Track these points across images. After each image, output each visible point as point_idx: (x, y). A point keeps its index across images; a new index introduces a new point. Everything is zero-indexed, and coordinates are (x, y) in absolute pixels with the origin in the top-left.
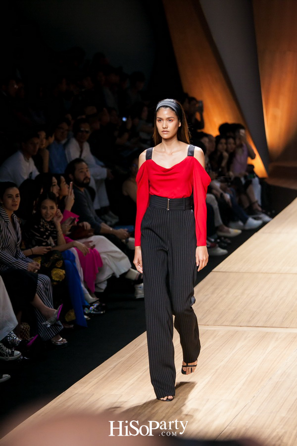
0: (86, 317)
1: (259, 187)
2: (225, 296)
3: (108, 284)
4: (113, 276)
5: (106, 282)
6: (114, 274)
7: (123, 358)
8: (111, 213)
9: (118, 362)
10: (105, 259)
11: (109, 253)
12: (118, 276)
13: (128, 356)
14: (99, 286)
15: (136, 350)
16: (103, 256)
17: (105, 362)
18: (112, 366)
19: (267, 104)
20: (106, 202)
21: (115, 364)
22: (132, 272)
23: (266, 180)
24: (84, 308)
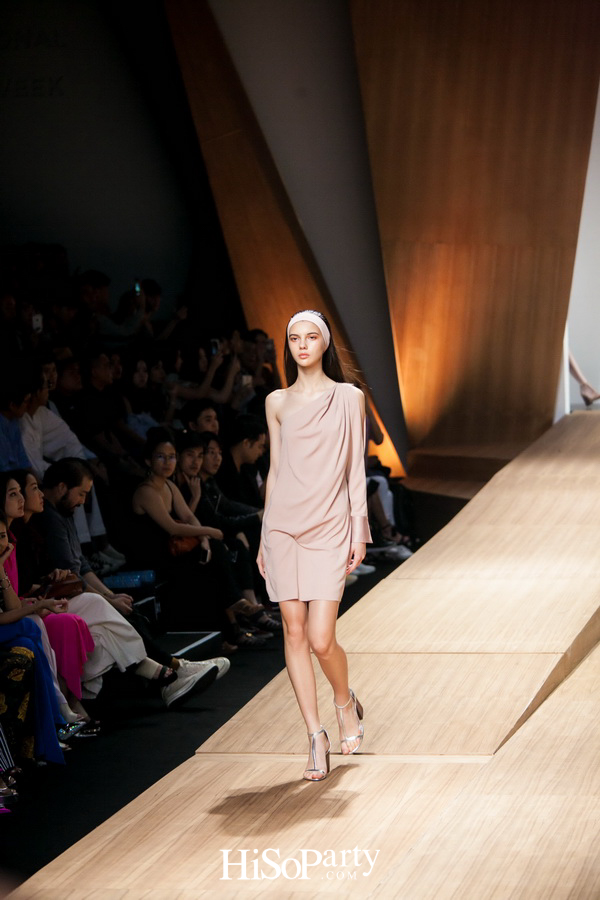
0: (62, 745)
1: (390, 493)
2: (325, 698)
3: (104, 684)
4: (115, 666)
5: (101, 680)
6: (115, 664)
7: (133, 821)
8: (110, 548)
9: (121, 828)
10: (98, 636)
11: (106, 626)
12: (124, 670)
13: (140, 815)
14: (88, 687)
15: (157, 803)
16: (94, 630)
17: (98, 828)
18: (110, 836)
19: (401, 339)
20: (100, 529)
21: (117, 831)
22: (149, 663)
23: (402, 482)
24: (58, 731)
